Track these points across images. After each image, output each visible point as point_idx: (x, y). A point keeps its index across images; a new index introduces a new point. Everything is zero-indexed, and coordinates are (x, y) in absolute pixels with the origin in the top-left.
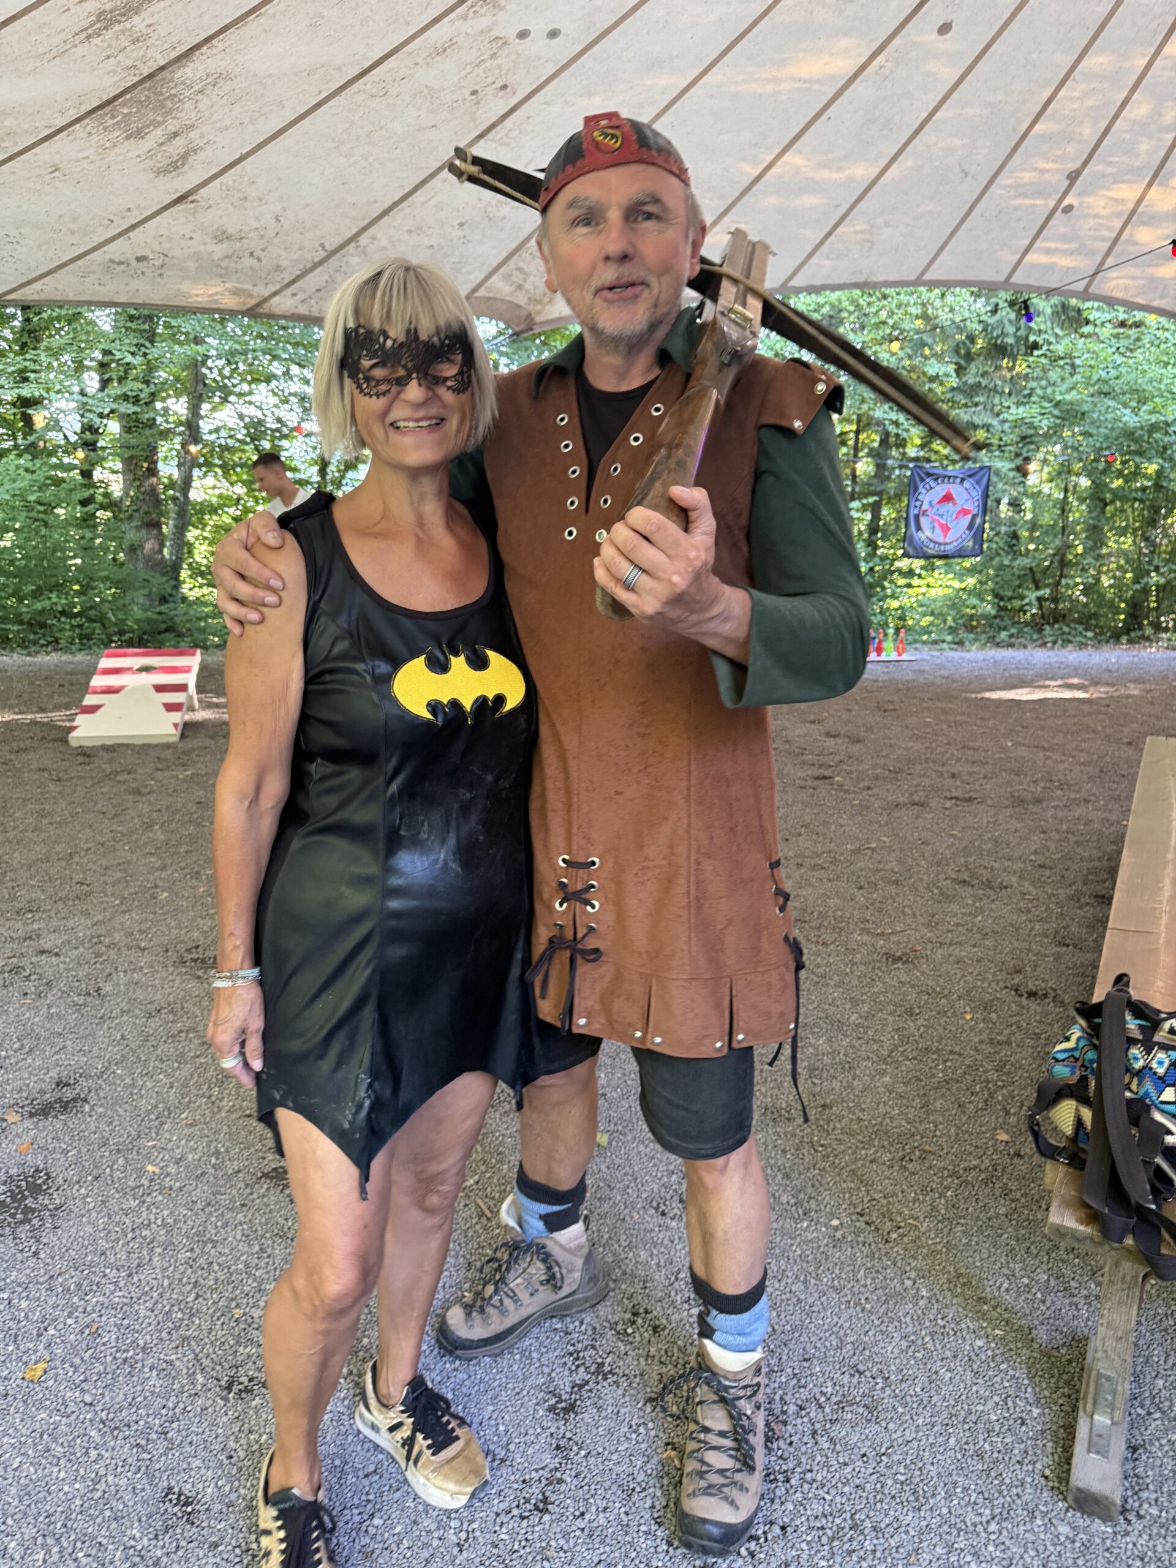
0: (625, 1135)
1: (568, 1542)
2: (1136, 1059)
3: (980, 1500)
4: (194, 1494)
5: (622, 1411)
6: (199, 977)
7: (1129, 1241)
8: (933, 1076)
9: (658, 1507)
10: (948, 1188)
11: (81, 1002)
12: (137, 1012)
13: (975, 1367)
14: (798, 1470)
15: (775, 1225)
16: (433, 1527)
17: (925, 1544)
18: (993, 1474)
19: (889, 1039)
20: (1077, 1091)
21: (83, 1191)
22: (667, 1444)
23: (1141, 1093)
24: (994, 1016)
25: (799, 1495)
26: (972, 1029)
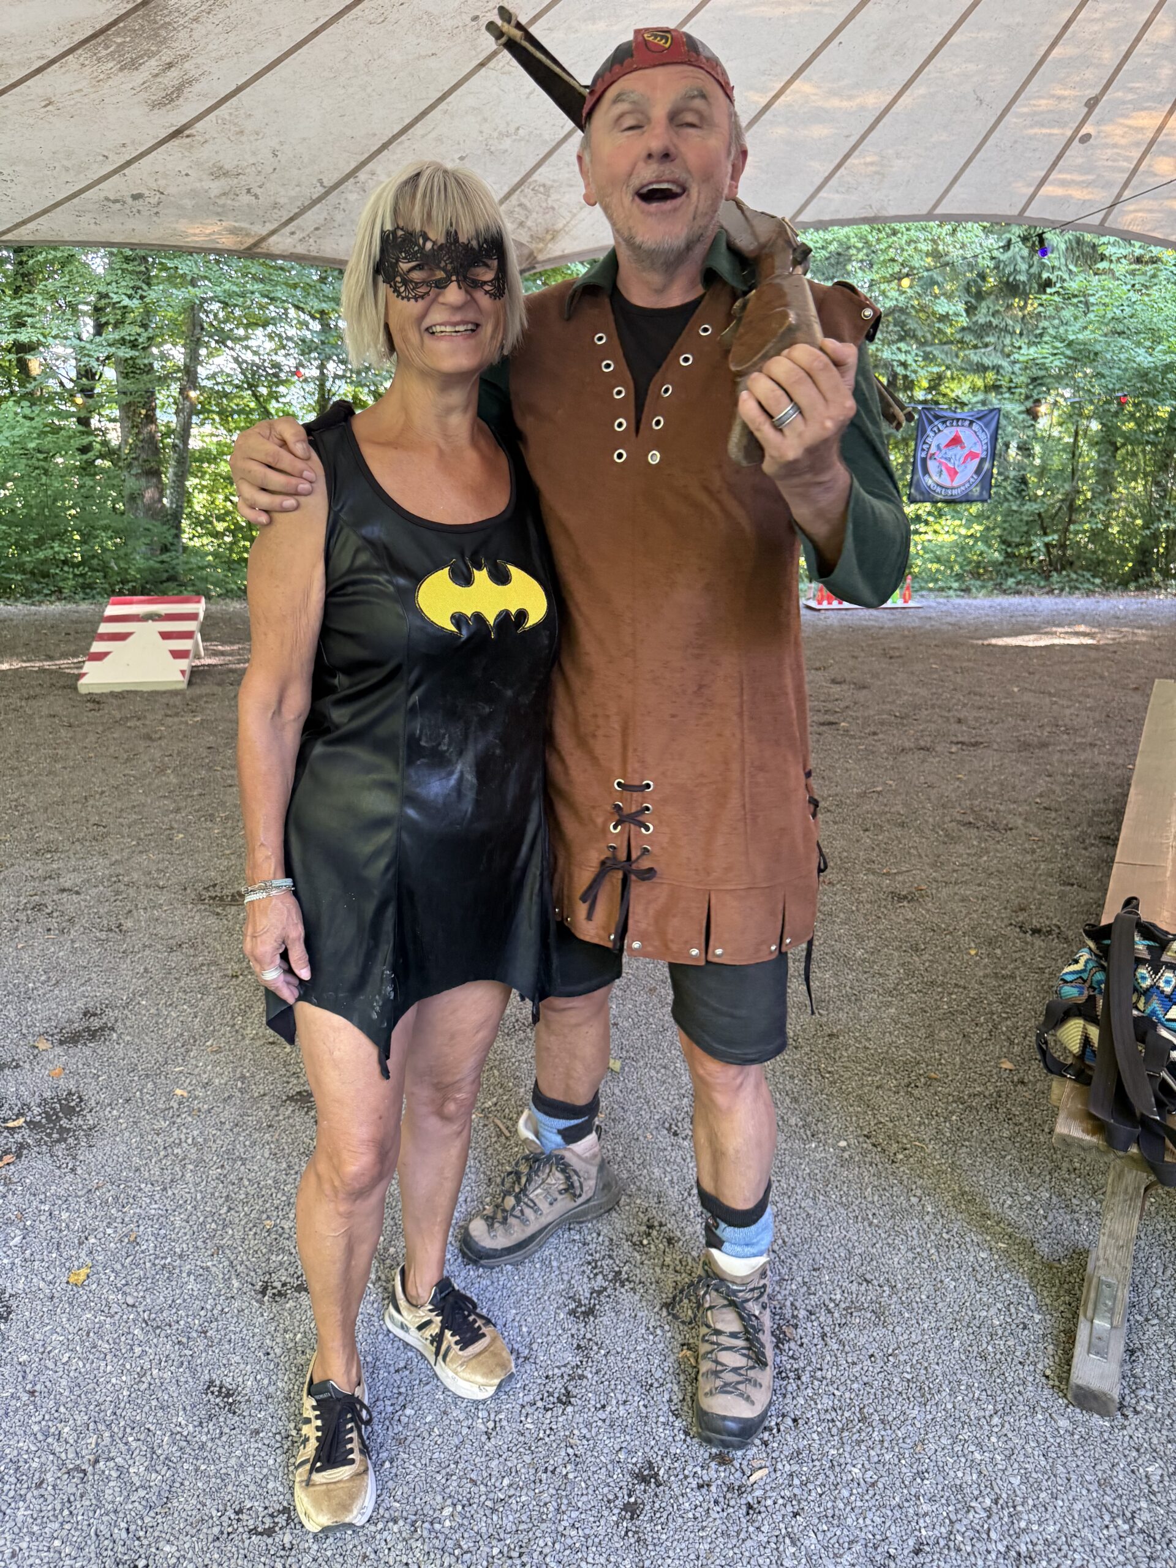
0: (637, 1061)
1: (590, 1431)
2: (1144, 978)
3: (984, 1397)
4: (234, 1386)
5: (640, 1314)
6: (218, 914)
7: (1134, 1150)
8: (938, 1008)
9: (675, 1401)
10: (952, 1113)
11: (104, 937)
12: (159, 946)
13: (979, 1277)
14: (809, 1368)
15: (784, 1146)
16: (462, 1417)
17: (930, 1435)
18: (996, 1373)
19: (894, 974)
20: (1085, 1011)
21: (115, 1112)
22: (683, 1345)
23: (1148, 1011)
24: (998, 951)
25: (810, 1391)
26: (977, 963)
